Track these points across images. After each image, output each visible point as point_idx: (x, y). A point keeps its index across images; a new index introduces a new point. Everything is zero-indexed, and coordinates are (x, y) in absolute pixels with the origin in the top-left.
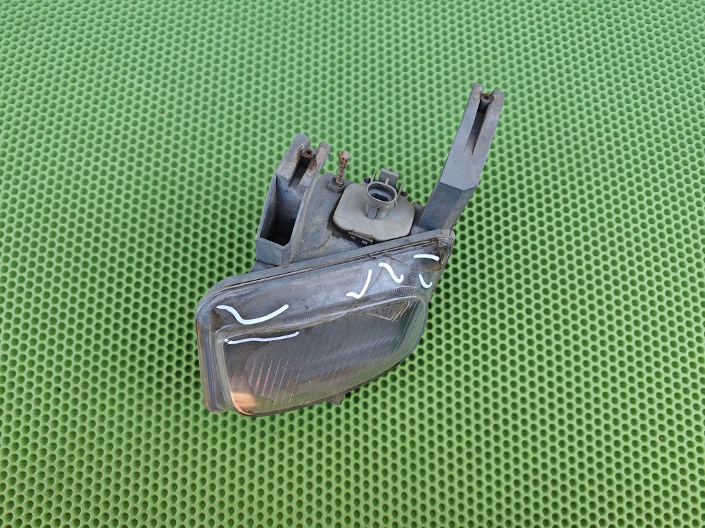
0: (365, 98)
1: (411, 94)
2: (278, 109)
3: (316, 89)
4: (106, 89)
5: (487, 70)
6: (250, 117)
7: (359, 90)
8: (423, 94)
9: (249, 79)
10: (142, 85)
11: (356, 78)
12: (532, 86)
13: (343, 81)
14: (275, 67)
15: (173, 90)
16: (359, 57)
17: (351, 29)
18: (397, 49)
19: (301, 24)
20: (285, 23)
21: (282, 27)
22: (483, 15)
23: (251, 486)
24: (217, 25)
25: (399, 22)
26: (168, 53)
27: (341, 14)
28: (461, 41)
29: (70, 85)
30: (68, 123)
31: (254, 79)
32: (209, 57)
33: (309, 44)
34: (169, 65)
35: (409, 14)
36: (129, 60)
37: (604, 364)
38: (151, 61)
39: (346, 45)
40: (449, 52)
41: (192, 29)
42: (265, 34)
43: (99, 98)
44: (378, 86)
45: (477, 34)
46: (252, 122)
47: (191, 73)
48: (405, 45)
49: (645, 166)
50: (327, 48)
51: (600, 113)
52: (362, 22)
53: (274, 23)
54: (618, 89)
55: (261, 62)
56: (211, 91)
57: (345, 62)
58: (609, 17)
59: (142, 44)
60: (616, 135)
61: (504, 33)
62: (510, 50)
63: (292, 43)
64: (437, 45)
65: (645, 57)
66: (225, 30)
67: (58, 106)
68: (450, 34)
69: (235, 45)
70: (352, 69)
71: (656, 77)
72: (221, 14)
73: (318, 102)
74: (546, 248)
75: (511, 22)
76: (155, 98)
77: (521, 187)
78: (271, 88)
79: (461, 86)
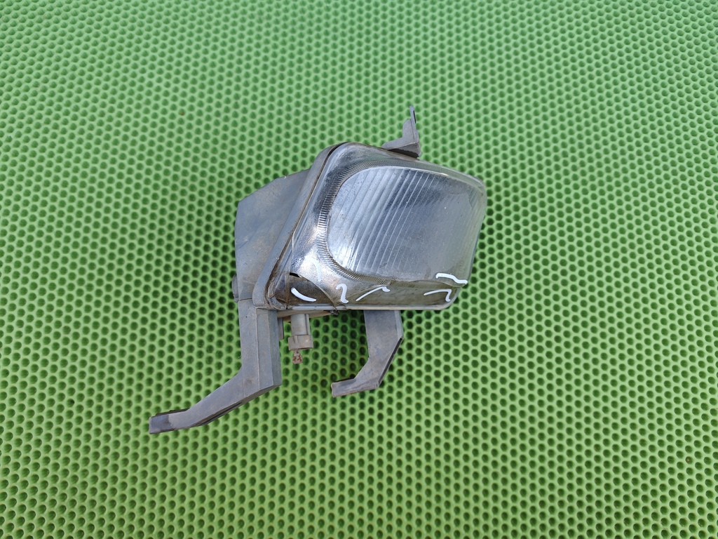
0: (392, 105)
1: (440, 102)
2: (303, 114)
3: (342, 94)
4: (124, 88)
5: (518, 78)
6: (274, 121)
7: (387, 95)
8: (451, 102)
9: (273, 81)
10: (162, 85)
11: (384, 83)
12: (563, 97)
13: (370, 86)
14: (300, 69)
15: (193, 90)
16: (387, 61)
17: (379, 32)
18: (426, 54)
19: (327, 25)
20: (311, 24)
21: (307, 28)
22: (514, 21)
23: (272, 505)
24: (240, 24)
25: (428, 26)
26: (189, 51)
27: (368, 16)
28: (491, 48)
29: (86, 82)
30: (83, 123)
31: (278, 82)
32: (231, 57)
33: (335, 46)
34: (190, 64)
35: (439, 18)
36: (148, 58)
37: (632, 383)
38: (171, 59)
39: (373, 49)
40: (479, 59)
41: (214, 27)
42: (290, 35)
43: (116, 97)
44: (406, 92)
45: (507, 41)
46: (276, 126)
47: (212, 74)
48: (434, 50)
49: (675, 182)
50: (354, 51)
51: (631, 126)
52: (390, 25)
53: (299, 24)
54: (649, 102)
55: (286, 64)
56: (234, 92)
57: (372, 66)
58: (641, 28)
59: (161, 42)
60: (647, 149)
61: (534, 41)
62: (541, 58)
63: (318, 45)
64: (467, 51)
65: (677, 70)
66: (248, 29)
67: (74, 104)
68: (480, 40)
69: (258, 46)
70: (379, 74)
71: (688, 91)
72: (244, 12)
73: (344, 107)
74: (576, 263)
75: (542, 30)
76: (175, 99)
77: (551, 200)
78: (295, 91)
79: (491, 95)
